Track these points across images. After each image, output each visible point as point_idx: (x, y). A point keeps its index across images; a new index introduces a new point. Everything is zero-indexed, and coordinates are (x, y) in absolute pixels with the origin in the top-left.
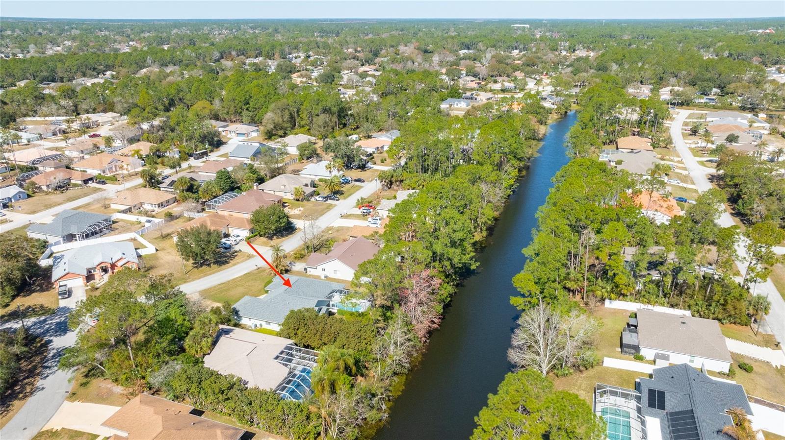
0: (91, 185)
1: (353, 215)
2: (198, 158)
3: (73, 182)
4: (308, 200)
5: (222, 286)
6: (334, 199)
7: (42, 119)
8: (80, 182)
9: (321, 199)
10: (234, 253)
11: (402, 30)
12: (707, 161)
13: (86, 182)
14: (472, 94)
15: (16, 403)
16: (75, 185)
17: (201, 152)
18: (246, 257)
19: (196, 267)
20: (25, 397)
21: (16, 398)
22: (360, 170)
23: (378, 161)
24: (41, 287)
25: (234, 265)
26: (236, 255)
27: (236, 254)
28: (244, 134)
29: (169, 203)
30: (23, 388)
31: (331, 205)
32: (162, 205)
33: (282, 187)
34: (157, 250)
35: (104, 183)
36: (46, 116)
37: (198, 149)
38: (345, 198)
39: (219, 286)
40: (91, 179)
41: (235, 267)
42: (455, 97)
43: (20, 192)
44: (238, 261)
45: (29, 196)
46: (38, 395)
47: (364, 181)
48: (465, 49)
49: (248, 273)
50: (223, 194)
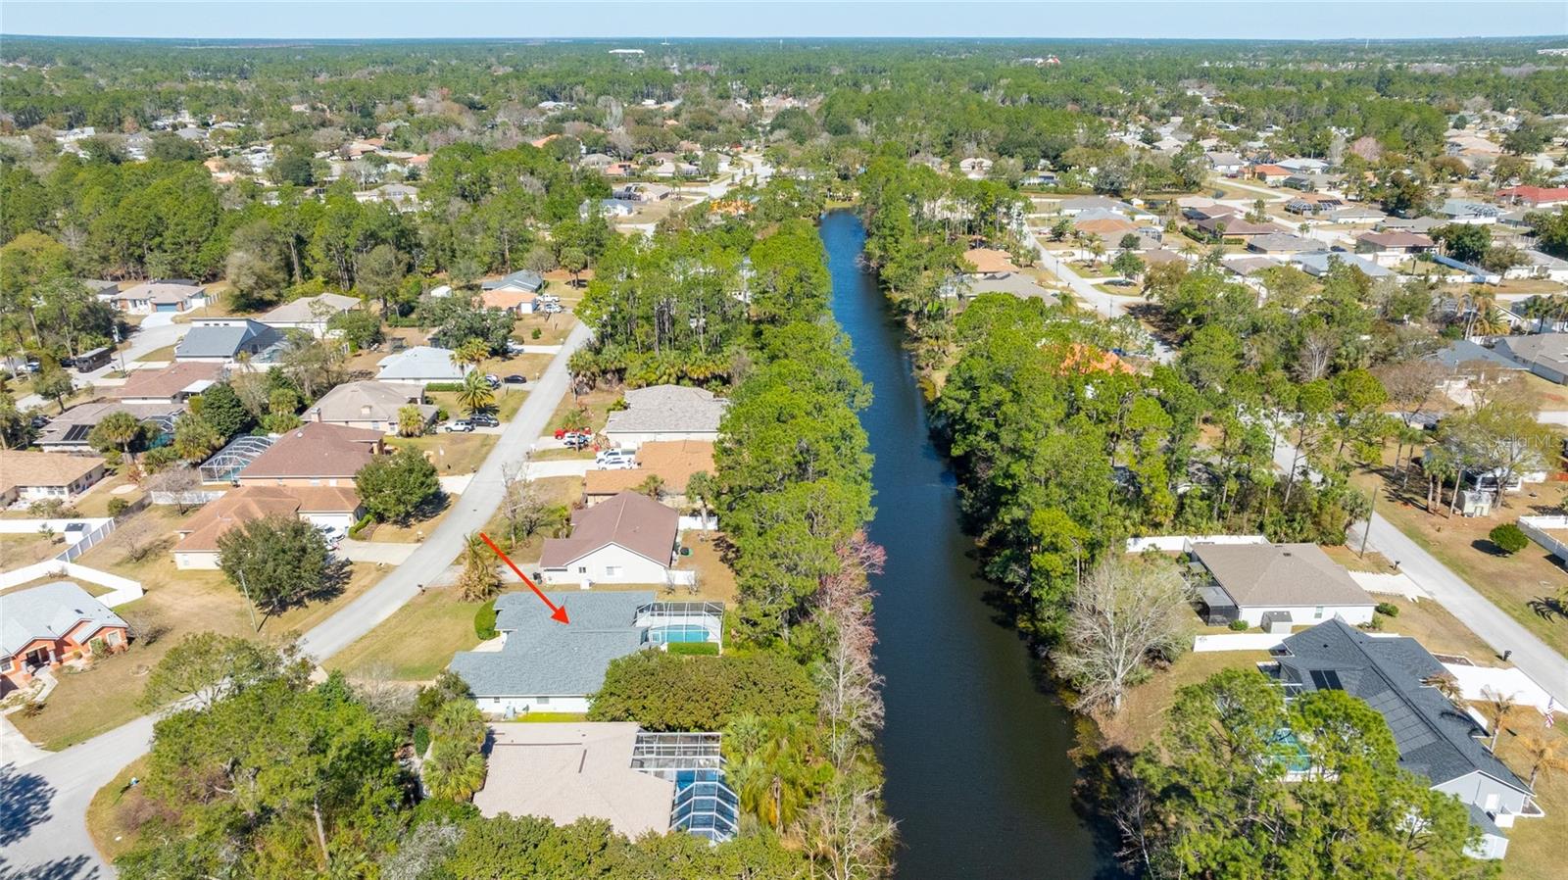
1: (550, 450)
2: (90, 369)
4: (432, 433)
5: (365, 642)
6: (488, 425)
9: (462, 427)
10: (342, 567)
11: (387, 63)
12: (1105, 284)
14: (628, 189)
17: (90, 353)
18: (374, 575)
19: (272, 612)
22: (499, 358)
23: (528, 337)
25: (360, 592)
26: (351, 572)
27: (347, 569)
28: (175, 304)
29: (93, 479)
31: (488, 436)
32: (78, 486)
34: (145, 591)
37: (80, 347)
38: (508, 418)
39: (359, 646)
41: (365, 597)
42: (599, 196)
44: (362, 583)
47: (524, 381)
48: (548, 100)
49: (408, 605)
50: (227, 443)
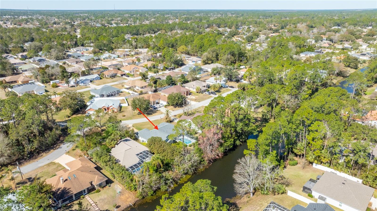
0: (124, 77)
2: (169, 70)
3: (118, 75)
4: (202, 93)
6: (214, 94)
7: (123, 50)
8: (120, 75)
9: (208, 93)
10: (157, 111)
13: (122, 75)
14: (322, 50)
15: (52, 150)
16: (118, 76)
17: (172, 67)
19: (139, 114)
20: (55, 149)
21: (53, 149)
24: (83, 112)
28: (195, 62)
29: (145, 87)
30: (57, 146)
32: (142, 88)
33: (193, 86)
34: (129, 105)
35: (128, 76)
36: (124, 49)
40: (124, 74)
42: (311, 51)
43: (97, 77)
44: (156, 114)
45: (101, 79)
46: (59, 149)
47: (233, 88)
48: (336, 26)
49: (156, 120)
